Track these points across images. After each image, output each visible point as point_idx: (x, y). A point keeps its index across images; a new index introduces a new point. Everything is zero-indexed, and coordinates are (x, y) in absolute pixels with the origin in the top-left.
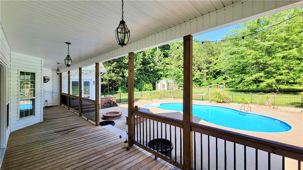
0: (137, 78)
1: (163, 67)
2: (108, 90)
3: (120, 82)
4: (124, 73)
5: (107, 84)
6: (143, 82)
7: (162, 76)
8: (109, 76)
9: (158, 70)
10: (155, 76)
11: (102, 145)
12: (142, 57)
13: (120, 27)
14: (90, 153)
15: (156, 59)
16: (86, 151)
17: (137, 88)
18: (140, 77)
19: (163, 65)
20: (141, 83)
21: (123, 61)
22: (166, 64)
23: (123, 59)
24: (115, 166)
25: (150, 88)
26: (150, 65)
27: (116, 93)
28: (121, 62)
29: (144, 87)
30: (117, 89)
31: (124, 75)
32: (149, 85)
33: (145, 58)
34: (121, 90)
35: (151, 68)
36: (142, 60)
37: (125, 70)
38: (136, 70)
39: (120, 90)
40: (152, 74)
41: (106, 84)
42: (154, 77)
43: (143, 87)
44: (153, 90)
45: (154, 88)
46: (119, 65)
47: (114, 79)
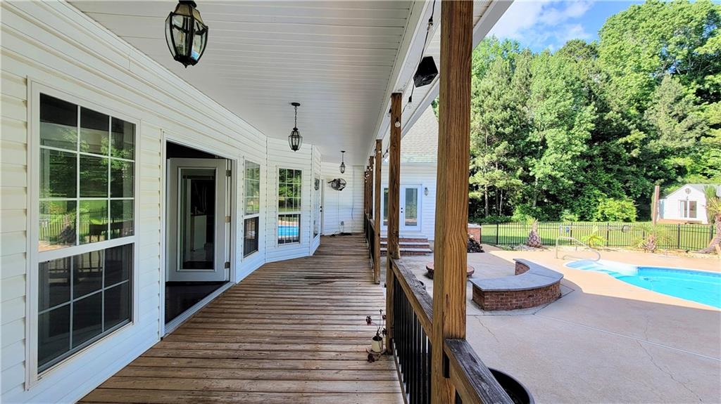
0: (571, 182)
1: (693, 140)
2: (487, 213)
3: (518, 192)
4: (530, 169)
5: (483, 197)
6: (597, 192)
7: (686, 172)
8: (488, 178)
9: (665, 154)
10: (650, 174)
11: (339, 326)
12: (594, 117)
13: (178, 12)
14: (305, 332)
15: (659, 117)
16: (304, 326)
17: (573, 211)
18: (585, 177)
19: (693, 134)
20: (589, 197)
21: (528, 136)
22: (706, 128)
23: (529, 131)
24: (309, 382)
25: (623, 212)
26: (629, 139)
27: (506, 222)
28: (523, 139)
29: (599, 207)
30: (508, 211)
31: (531, 174)
32: (623, 203)
33: (606, 118)
34: (521, 212)
35: (629, 147)
36: (591, 126)
37: (534, 160)
38: (569, 157)
39: (517, 215)
40: (634, 168)
41: (479, 197)
42: (645, 175)
43: (594, 209)
44: (637, 219)
45: (644, 214)
46: (514, 149)
47: (500, 184)
